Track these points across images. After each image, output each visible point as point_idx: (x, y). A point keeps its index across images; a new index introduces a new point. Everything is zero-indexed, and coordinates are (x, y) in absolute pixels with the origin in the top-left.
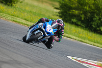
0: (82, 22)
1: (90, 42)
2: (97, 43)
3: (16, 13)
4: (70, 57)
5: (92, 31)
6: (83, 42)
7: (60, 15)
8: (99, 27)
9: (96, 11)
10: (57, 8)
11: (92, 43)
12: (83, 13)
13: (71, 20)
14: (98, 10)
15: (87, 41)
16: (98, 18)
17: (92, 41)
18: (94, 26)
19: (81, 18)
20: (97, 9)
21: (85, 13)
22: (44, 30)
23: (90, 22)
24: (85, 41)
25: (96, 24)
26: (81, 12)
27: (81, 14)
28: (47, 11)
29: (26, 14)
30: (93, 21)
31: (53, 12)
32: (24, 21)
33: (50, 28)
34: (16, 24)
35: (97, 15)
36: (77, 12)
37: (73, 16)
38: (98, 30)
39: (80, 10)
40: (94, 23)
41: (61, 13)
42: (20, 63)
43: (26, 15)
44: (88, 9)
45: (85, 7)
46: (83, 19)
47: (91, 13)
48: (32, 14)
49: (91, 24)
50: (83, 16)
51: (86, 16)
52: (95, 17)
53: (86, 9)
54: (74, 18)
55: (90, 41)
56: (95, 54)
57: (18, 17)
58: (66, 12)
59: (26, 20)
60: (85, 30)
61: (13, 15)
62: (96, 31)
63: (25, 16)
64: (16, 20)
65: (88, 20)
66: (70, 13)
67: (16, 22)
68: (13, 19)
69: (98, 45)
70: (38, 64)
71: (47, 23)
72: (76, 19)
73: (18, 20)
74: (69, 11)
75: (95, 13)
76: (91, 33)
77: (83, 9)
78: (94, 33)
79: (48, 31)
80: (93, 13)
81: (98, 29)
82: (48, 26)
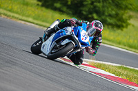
0: (69, 7)
13: (53, 5)
16: (90, 2)
22: (77, 39)
25: (87, 9)
33: (85, 36)
38: (90, 18)
40: (84, 9)
46: (69, 3)
49: (81, 11)
71: (81, 28)
79: (83, 41)
81: (90, 16)
82: (83, 33)
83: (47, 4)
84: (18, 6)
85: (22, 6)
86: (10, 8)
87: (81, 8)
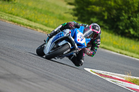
1: (116, 50)
2: (126, 50)
3: (14, 11)
4: (89, 70)
5: (119, 34)
6: (105, 48)
7: (76, 12)
8: (128, 28)
9: (124, 7)
10: (70, 4)
11: (119, 51)
12: (106, 10)
13: (89, 20)
14: (127, 6)
15: (112, 48)
16: (126, 17)
17: (119, 48)
18: (121, 28)
19: (104, 16)
20: (125, 5)
21: (109, 10)
22: (73, 40)
23: (116, 22)
24: (109, 48)
25: (124, 24)
26: (104, 9)
27: (104, 11)
28: (58, 7)
29: (28, 11)
30: (120, 20)
31: (65, 9)
32: (25, 21)
33: (81, 38)
34: (15, 25)
35: (125, 13)
36: (97, 9)
37: (93, 14)
38: (126, 33)
39: (103, 6)
40: (121, 24)
41: (77, 10)
42: (19, 78)
43: (29, 13)
44: (113, 4)
45: (110, 2)
46: (106, 18)
47: (116, 10)
48: (36, 12)
49: (118, 25)
50: (106, 14)
51: (110, 14)
52: (123, 16)
53: (110, 5)
54: (93, 17)
55: (115, 47)
56: (123, 65)
57: (17, 15)
58: (83, 9)
59: (28, 19)
60: (109, 32)
61: (11, 14)
62: (123, 34)
63: (27, 14)
64: (14, 20)
65: (113, 19)
66: (88, 11)
67: (15, 22)
68: (11, 18)
69: (127, 52)
70: (45, 80)
71: (78, 30)
72: (97, 18)
73: (18, 19)
74: (87, 7)
75: (122, 9)
76: (117, 37)
77: (107, 4)
78: (122, 36)
79: (79, 42)
80: (119, 10)
81: (127, 31)
82: (79, 35)
83: (84, 18)
84: (54, 20)
85: (58, 20)
86: (46, 22)
87: (118, 23)
